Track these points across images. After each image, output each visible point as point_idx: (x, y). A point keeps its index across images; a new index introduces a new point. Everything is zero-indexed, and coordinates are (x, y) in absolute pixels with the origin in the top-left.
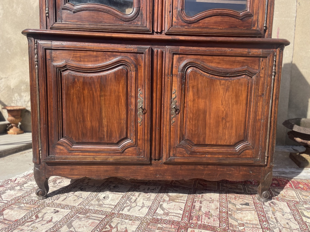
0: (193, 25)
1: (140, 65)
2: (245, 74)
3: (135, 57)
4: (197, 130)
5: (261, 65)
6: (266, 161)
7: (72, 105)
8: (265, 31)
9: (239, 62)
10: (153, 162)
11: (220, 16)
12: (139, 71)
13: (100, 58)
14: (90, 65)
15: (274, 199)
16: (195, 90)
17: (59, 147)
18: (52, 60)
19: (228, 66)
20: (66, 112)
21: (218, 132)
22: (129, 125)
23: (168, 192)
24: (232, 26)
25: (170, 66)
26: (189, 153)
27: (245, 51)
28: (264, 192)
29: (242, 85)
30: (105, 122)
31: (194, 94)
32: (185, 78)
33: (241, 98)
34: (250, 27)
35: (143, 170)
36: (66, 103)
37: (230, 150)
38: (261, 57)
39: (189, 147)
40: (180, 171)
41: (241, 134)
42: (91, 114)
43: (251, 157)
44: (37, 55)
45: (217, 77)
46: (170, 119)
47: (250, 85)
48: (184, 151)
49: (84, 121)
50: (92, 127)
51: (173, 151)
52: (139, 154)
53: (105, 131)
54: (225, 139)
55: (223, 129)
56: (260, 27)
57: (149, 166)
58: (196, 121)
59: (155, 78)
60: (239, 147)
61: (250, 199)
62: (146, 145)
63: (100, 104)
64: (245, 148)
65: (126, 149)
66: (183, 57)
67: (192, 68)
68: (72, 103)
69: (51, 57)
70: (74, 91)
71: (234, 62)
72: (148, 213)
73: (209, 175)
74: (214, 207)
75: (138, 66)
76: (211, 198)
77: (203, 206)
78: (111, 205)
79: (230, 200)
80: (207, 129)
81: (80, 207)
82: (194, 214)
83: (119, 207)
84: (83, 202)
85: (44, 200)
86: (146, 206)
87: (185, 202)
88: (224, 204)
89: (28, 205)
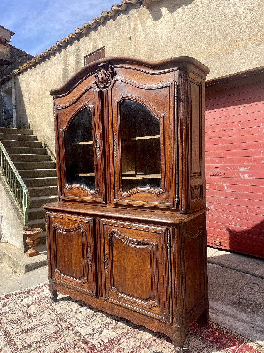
0: (127, 198)
2: (148, 245)
3: (85, 224)
4: (121, 281)
5: (158, 239)
9: (142, 235)
10: (99, 297)
12: (87, 233)
14: (67, 227)
16: (118, 251)
17: (56, 273)
18: (52, 223)
19: (136, 237)
21: (133, 286)
24: (152, 200)
25: (102, 232)
26: (117, 297)
30: (73, 263)
31: (117, 254)
32: (112, 241)
35: (94, 300)
38: (156, 233)
40: (115, 309)
41: (149, 292)
42: (68, 257)
46: (105, 270)
47: (152, 253)
48: (114, 295)
49: (65, 260)
51: (108, 293)
52: (90, 289)
53: (74, 269)
54: (139, 293)
55: (137, 284)
56: (172, 201)
57: (97, 299)
58: (120, 274)
63: (71, 251)
64: (154, 305)
65: (84, 284)
69: (51, 221)
71: (140, 234)
72: (89, 334)
73: (133, 318)
74: (132, 346)
75: (87, 230)
76: (142, 337)
77: (126, 342)
78: (78, 319)
79: (153, 345)
80: (127, 282)
81: (62, 314)
82: (113, 346)
83: (80, 322)
84: (67, 311)
85: (52, 303)
86: (94, 328)
87: (119, 334)
88: (143, 346)
89: (43, 305)
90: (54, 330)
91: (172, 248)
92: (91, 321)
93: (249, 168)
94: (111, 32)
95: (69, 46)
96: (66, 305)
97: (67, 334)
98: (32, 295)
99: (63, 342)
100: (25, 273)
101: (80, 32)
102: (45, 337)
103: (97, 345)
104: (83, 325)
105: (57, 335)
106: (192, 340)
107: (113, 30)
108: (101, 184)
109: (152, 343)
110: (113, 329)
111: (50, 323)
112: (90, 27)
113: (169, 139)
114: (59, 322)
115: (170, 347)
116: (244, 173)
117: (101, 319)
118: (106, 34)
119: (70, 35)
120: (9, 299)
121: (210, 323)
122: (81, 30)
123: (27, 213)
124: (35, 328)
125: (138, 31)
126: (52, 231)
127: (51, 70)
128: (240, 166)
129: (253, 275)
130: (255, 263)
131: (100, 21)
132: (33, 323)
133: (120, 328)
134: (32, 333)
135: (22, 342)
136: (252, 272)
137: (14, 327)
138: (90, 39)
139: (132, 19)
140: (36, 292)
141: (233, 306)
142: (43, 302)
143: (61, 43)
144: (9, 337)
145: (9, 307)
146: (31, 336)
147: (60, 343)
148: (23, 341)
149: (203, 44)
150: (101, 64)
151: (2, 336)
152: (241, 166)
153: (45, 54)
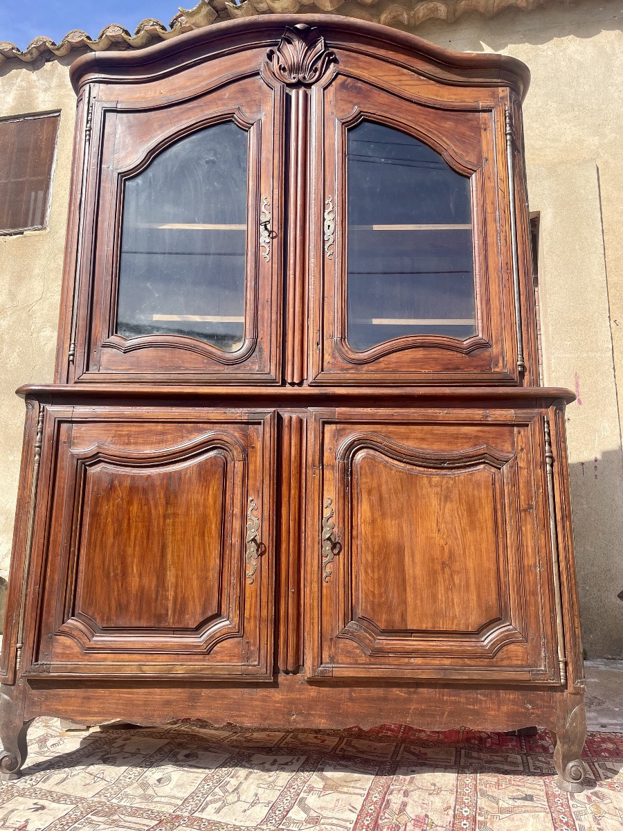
0: (365, 367)
1: (253, 447)
2: (484, 463)
3: (243, 431)
4: (385, 592)
5: (517, 442)
6: (562, 674)
7: (102, 538)
8: (522, 374)
9: (466, 437)
10: (282, 678)
11: (421, 349)
12: (251, 459)
13: (169, 436)
14: (149, 451)
15: (601, 786)
16: (375, 498)
17: (62, 639)
18: (70, 443)
19: (444, 446)
20: (88, 555)
21: (434, 597)
22: (225, 584)
23: (322, 770)
24: (449, 366)
25: (318, 447)
26: (369, 653)
27: (477, 413)
28: (571, 764)
29: (479, 485)
30: (171, 577)
31: (373, 506)
32: (351, 471)
33: (480, 515)
34: (488, 368)
36: (90, 536)
37: (468, 645)
38: (513, 425)
39: (367, 638)
40: (350, 704)
41: (491, 603)
42: (142, 558)
43: (524, 663)
44: (42, 434)
45: (421, 469)
46: (321, 568)
47: (497, 485)
48: (356, 648)
49: (124, 574)
50: (142, 588)
51: (330, 648)
52: (247, 657)
53: (171, 598)
54: (454, 617)
55: (447, 589)
56: (509, 366)
57: (272, 690)
58: (381, 572)
59: (285, 475)
60: (490, 638)
61: (538, 787)
62: (264, 632)
63: (162, 534)
64: (506, 640)
65: (217, 643)
66: (344, 429)
67: (365, 450)
68: (103, 534)
69: (69, 437)
70: (109, 507)
71: (457, 437)
72: (267, 819)
73: (422, 714)
75: (250, 450)
76: (434, 784)
77: (412, 802)
79: (486, 788)
80: (408, 590)
86: (263, 801)
87: (364, 792)
88: (466, 798)
91: (555, 463)
92: (229, 789)
104: (215, 805)
108: (270, 332)
109: (479, 787)
110: (331, 788)
113: (497, 220)
114: (115, 817)
126: (65, 477)
133: (346, 782)
150: (300, 26)
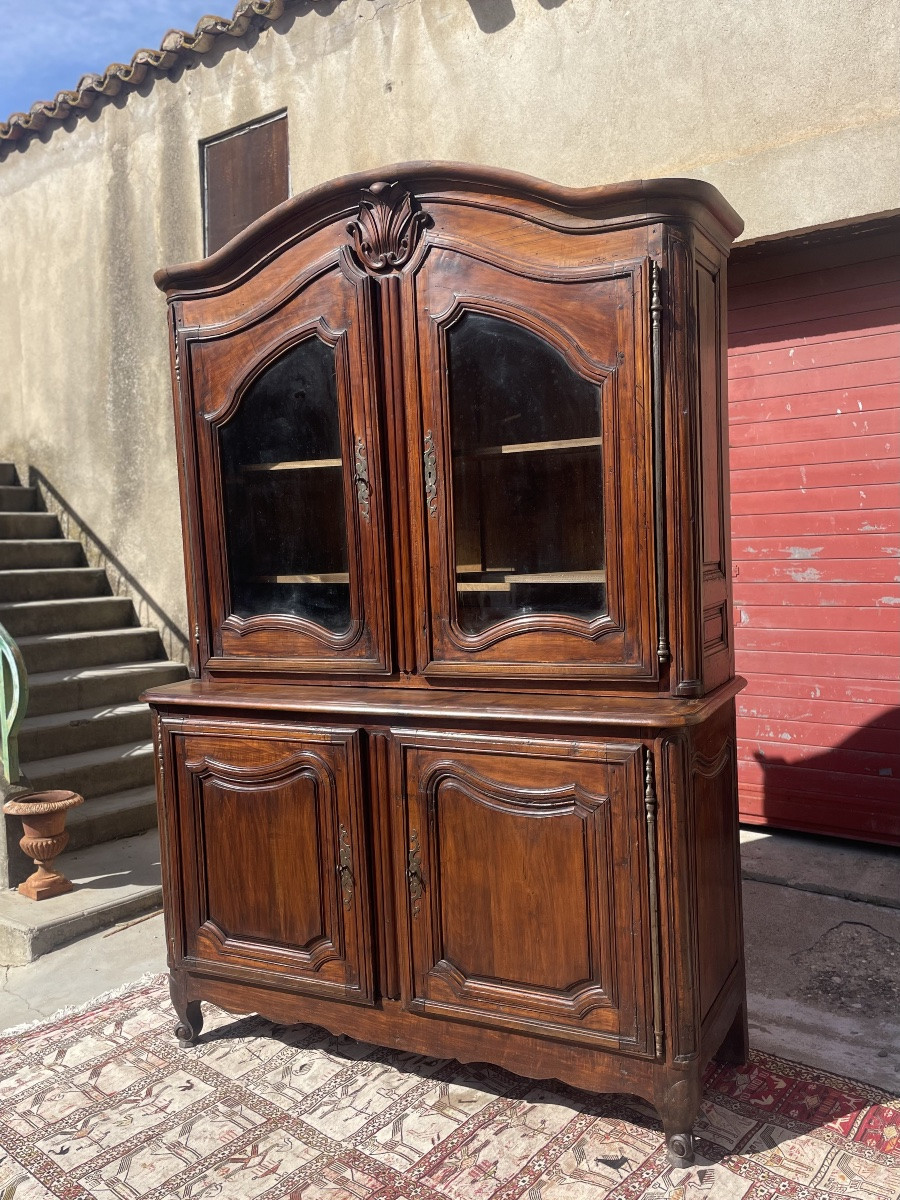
1: (339, 770)
2: (574, 804)
3: (328, 752)
4: (472, 937)
5: (611, 782)
7: (221, 851)
8: (665, 666)
10: (385, 1001)
12: (338, 784)
16: (459, 836)
17: (203, 939)
18: (185, 756)
21: (521, 949)
24: (574, 657)
25: (400, 775)
26: (459, 994)
29: (568, 831)
30: (279, 895)
31: (458, 845)
32: (436, 803)
33: (569, 866)
34: (620, 658)
35: (365, 1018)
38: (607, 763)
39: (457, 978)
40: (448, 1037)
41: (580, 963)
42: (255, 874)
43: (615, 1030)
46: (410, 904)
47: (589, 832)
48: (445, 987)
49: (242, 887)
50: (257, 903)
51: (422, 982)
52: (349, 980)
53: (282, 915)
54: (542, 971)
55: (534, 942)
56: (644, 658)
57: (378, 1012)
58: (468, 915)
62: (363, 959)
63: (269, 853)
64: (595, 1004)
65: (323, 963)
66: (426, 756)
67: (449, 780)
68: (221, 847)
69: (183, 749)
70: (223, 822)
72: (357, 1134)
74: (519, 1152)
75: (338, 773)
76: (543, 1122)
77: (495, 1143)
78: (300, 1092)
79: (588, 1139)
80: (495, 937)
81: (238, 1083)
82: (454, 1160)
83: (312, 1101)
84: (253, 1071)
85: (187, 1050)
86: (369, 1111)
87: (465, 1119)
88: (556, 1147)
89: (153, 1059)
90: (227, 1136)
91: (660, 810)
92: (350, 1091)
93: (820, 549)
94: (313, 56)
95: (133, 98)
96: (242, 1051)
97: (278, 1145)
98: (96, 1032)
99: (274, 1171)
100: (34, 960)
101: (182, 47)
102: (199, 1163)
103: (399, 1165)
104: (326, 1109)
105: (242, 1150)
106: (708, 1111)
107: (320, 48)
108: (376, 611)
109: (584, 1135)
110: (439, 1107)
111: (201, 1117)
112: (222, 33)
113: (635, 450)
114: (237, 1109)
115: (645, 1139)
116: (804, 564)
117: (383, 1082)
118: (292, 64)
119: (140, 56)
120: (8, 1055)
121: (752, 1055)
122: (188, 39)
123: (15, 734)
124: (151, 1137)
125: (421, 61)
126: (185, 787)
127: (55, 184)
128: (790, 544)
129: (849, 897)
130: (846, 859)
131: (268, 13)
132: (135, 1122)
133: (460, 1101)
134: (145, 1156)
135: (119, 1190)
136: (844, 887)
137: (67, 1145)
138: (224, 76)
139: (398, 17)
140: (106, 1020)
141: (807, 999)
142: (148, 1051)
143: (101, 83)
144: (58, 1181)
145: (18, 1081)
146: (144, 1166)
147: (262, 1176)
148: (119, 1187)
149: (664, 125)
150: (375, 187)
151: (33, 1179)
152: (795, 544)
153: (27, 122)
